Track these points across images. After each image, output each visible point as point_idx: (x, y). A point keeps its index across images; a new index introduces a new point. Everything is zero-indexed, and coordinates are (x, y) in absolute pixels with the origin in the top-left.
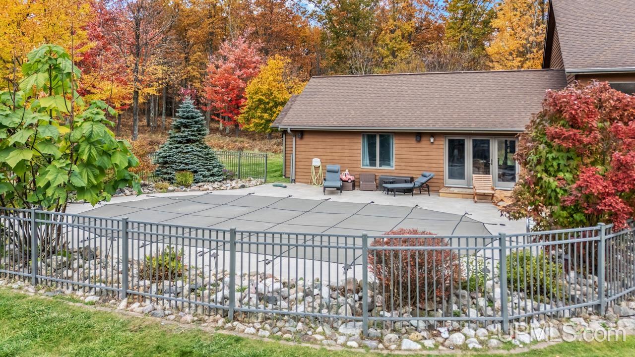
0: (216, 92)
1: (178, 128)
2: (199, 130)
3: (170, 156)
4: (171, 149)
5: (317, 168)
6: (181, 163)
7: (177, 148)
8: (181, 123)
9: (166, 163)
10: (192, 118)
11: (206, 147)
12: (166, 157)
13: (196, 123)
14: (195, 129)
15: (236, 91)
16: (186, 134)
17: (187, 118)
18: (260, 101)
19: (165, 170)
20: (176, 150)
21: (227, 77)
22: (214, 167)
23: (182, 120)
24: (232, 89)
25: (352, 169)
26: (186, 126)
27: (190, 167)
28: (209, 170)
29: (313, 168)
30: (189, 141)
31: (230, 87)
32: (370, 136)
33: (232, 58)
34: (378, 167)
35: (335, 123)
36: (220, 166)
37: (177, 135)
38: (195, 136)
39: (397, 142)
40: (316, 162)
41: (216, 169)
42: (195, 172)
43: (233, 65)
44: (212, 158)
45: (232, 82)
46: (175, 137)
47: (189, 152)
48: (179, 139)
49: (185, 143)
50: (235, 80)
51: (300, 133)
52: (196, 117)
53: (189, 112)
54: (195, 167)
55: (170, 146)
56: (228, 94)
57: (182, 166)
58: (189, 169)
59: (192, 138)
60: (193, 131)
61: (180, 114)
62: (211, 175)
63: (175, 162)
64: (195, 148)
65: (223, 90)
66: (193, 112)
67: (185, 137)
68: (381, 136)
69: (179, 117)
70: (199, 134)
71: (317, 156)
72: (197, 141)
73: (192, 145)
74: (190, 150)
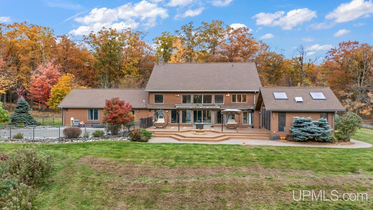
0: (36, 90)
1: (18, 108)
2: (26, 108)
3: (15, 118)
4: (15, 115)
5: (72, 121)
6: (20, 120)
7: (18, 115)
8: (19, 106)
9: (14, 120)
10: (24, 104)
11: (29, 114)
12: (13, 118)
13: (25, 106)
14: (25, 108)
15: (47, 90)
16: (21, 110)
17: (22, 104)
18: (58, 95)
19: (13, 123)
20: (17, 116)
21: (42, 82)
22: (32, 121)
23: (19, 105)
24: (45, 89)
25: (84, 121)
26: (21, 107)
27: (23, 121)
28: (30, 122)
29: (71, 121)
30: (22, 112)
31: (44, 88)
32: (91, 110)
33: (44, 73)
34: (93, 120)
35: (79, 106)
36: (35, 121)
37: (18, 110)
38: (25, 110)
39: (100, 111)
40: (72, 119)
41: (33, 122)
42: (25, 123)
43: (45, 77)
44: (32, 118)
45: (45, 85)
46: (17, 111)
47: (22, 116)
48: (19, 112)
49: (21, 113)
50: (46, 84)
51: (67, 109)
52: (25, 104)
53: (22, 102)
54: (25, 121)
55: (15, 114)
56: (43, 91)
57: (20, 121)
58: (23, 122)
59: (24, 111)
60: (24, 109)
61: (19, 103)
62: (31, 124)
63: (17, 120)
64: (25, 115)
65: (40, 89)
66: (24, 102)
67: (21, 111)
68: (95, 110)
69: (19, 104)
70: (27, 110)
71: (72, 117)
72: (26, 112)
73: (24, 114)
74: (23, 115)
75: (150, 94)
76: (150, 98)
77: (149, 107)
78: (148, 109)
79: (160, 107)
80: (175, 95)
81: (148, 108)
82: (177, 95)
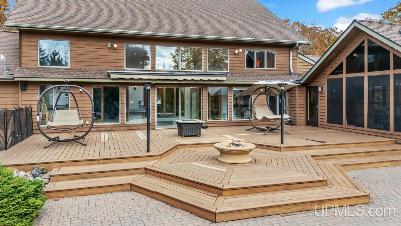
75: (25, 39)
76: (23, 51)
77: (21, 75)
78: (18, 82)
79: (59, 76)
80: (104, 44)
81: (16, 79)
82: (112, 45)
